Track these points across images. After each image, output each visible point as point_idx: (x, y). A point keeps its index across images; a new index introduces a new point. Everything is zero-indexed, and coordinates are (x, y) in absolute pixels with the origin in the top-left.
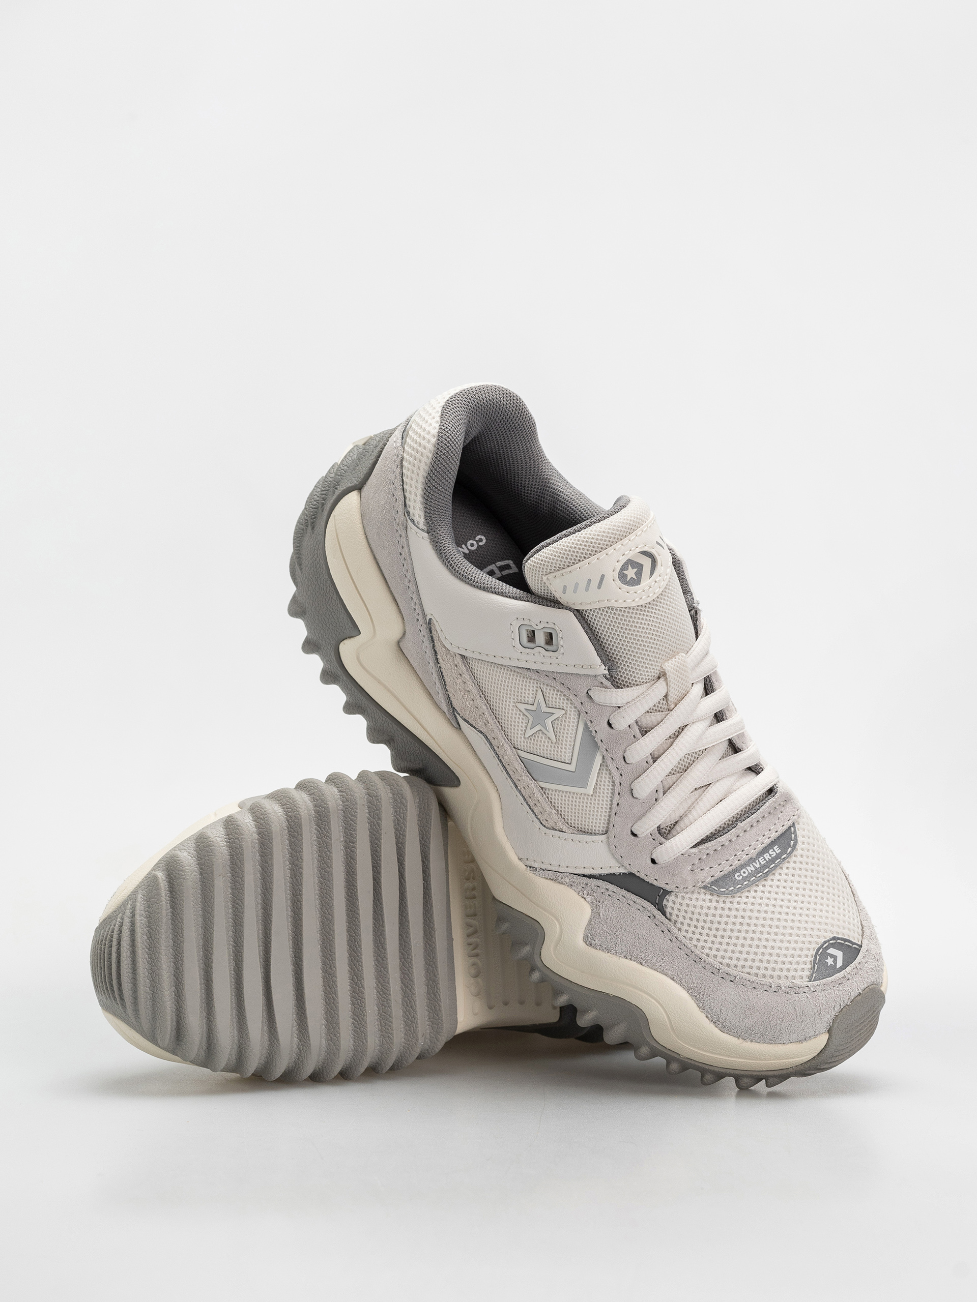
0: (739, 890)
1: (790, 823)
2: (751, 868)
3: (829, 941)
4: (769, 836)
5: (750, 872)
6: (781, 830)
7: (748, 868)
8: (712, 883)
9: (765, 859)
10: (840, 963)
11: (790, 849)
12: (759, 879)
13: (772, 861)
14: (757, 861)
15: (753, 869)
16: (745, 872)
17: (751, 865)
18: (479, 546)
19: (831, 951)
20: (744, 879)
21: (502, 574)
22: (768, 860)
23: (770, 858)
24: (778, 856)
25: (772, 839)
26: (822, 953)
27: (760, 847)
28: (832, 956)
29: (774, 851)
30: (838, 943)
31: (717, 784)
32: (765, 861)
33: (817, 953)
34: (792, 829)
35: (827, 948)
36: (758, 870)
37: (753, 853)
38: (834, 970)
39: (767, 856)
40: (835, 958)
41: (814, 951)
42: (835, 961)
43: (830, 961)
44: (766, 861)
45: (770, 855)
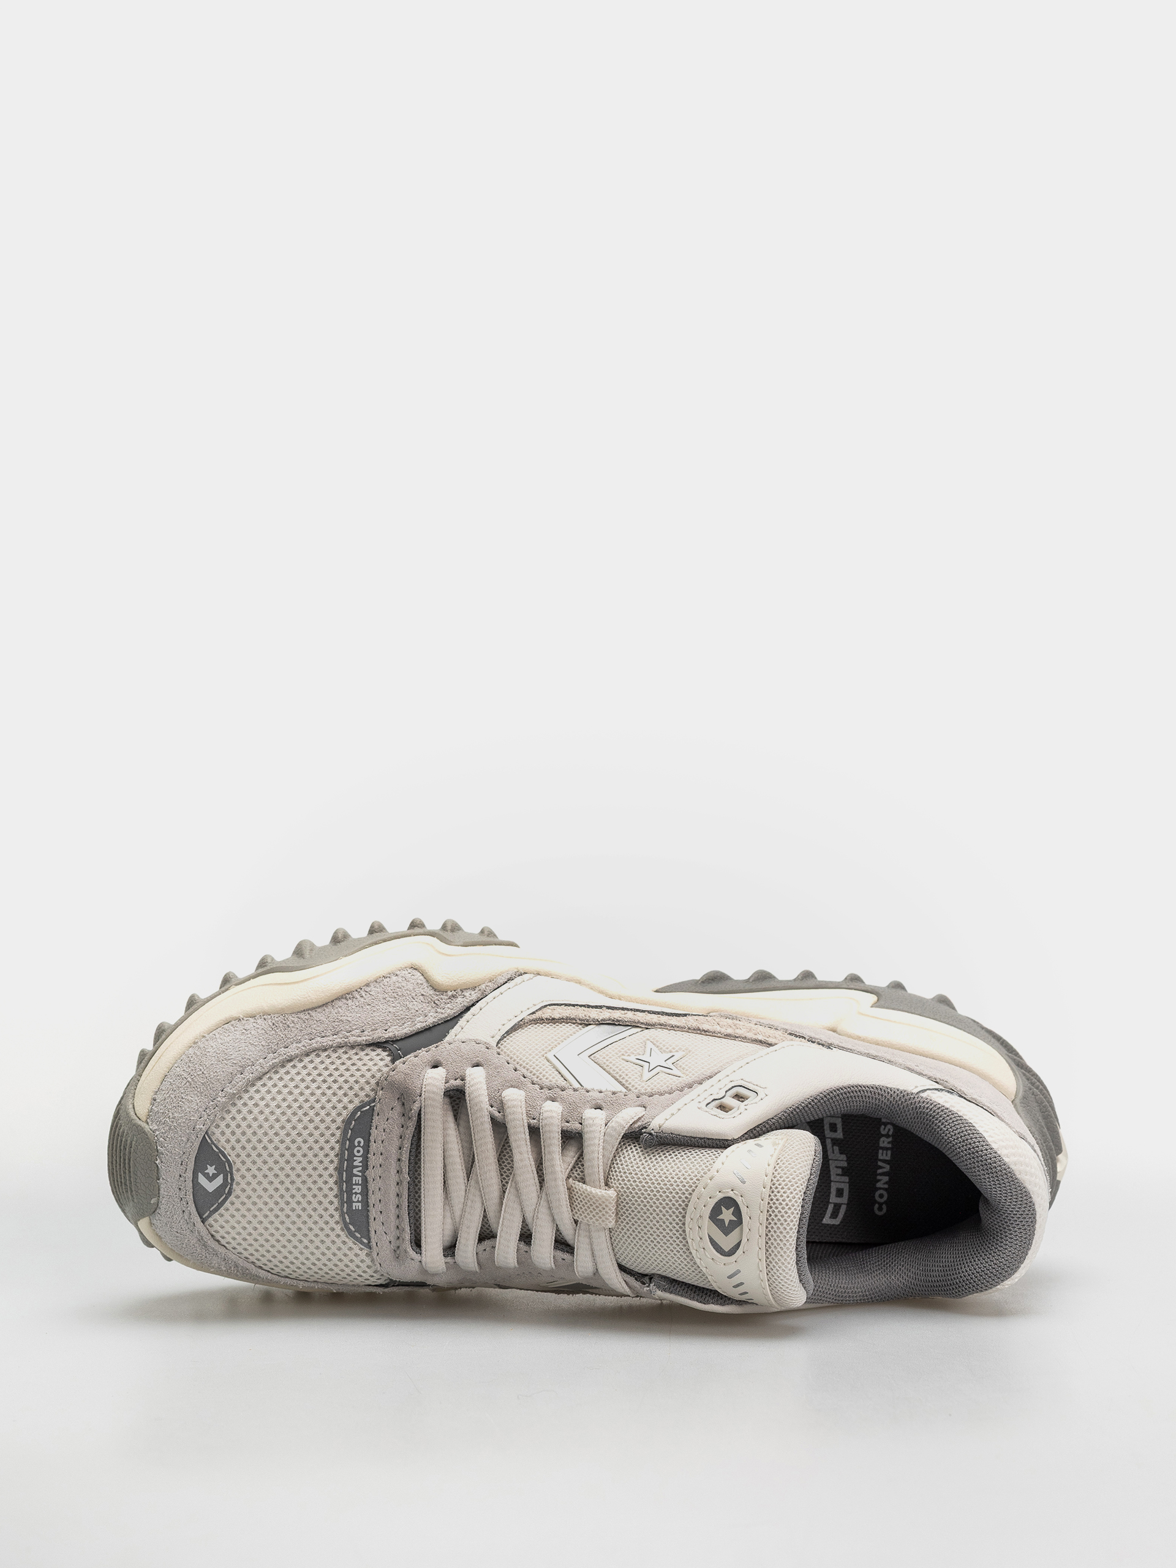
0: (345, 1133)
1: (373, 1244)
2: (358, 1161)
3: (232, 1185)
4: (376, 1206)
5: (355, 1158)
6: (373, 1226)
7: (361, 1159)
8: (372, 1109)
9: (356, 1184)
10: (202, 1179)
11: (348, 1221)
12: (341, 1162)
13: (350, 1192)
14: (360, 1174)
15: (355, 1163)
16: (359, 1151)
17: (361, 1164)
18: (876, 1202)
19: (219, 1180)
20: (352, 1147)
21: (831, 1203)
22: (354, 1187)
23: (354, 1191)
24: (350, 1202)
25: (371, 1208)
26: (224, 1167)
27: (372, 1186)
28: (215, 1176)
29: (358, 1202)
30: (224, 1192)
31: (463, 1187)
32: (354, 1183)
33: (228, 1161)
34: (365, 1241)
35: (225, 1179)
36: (351, 1167)
37: (371, 1174)
38: (199, 1167)
39: (358, 1189)
40: (211, 1179)
41: (233, 1161)
42: (207, 1176)
43: (211, 1170)
44: (354, 1185)
45: (356, 1193)
